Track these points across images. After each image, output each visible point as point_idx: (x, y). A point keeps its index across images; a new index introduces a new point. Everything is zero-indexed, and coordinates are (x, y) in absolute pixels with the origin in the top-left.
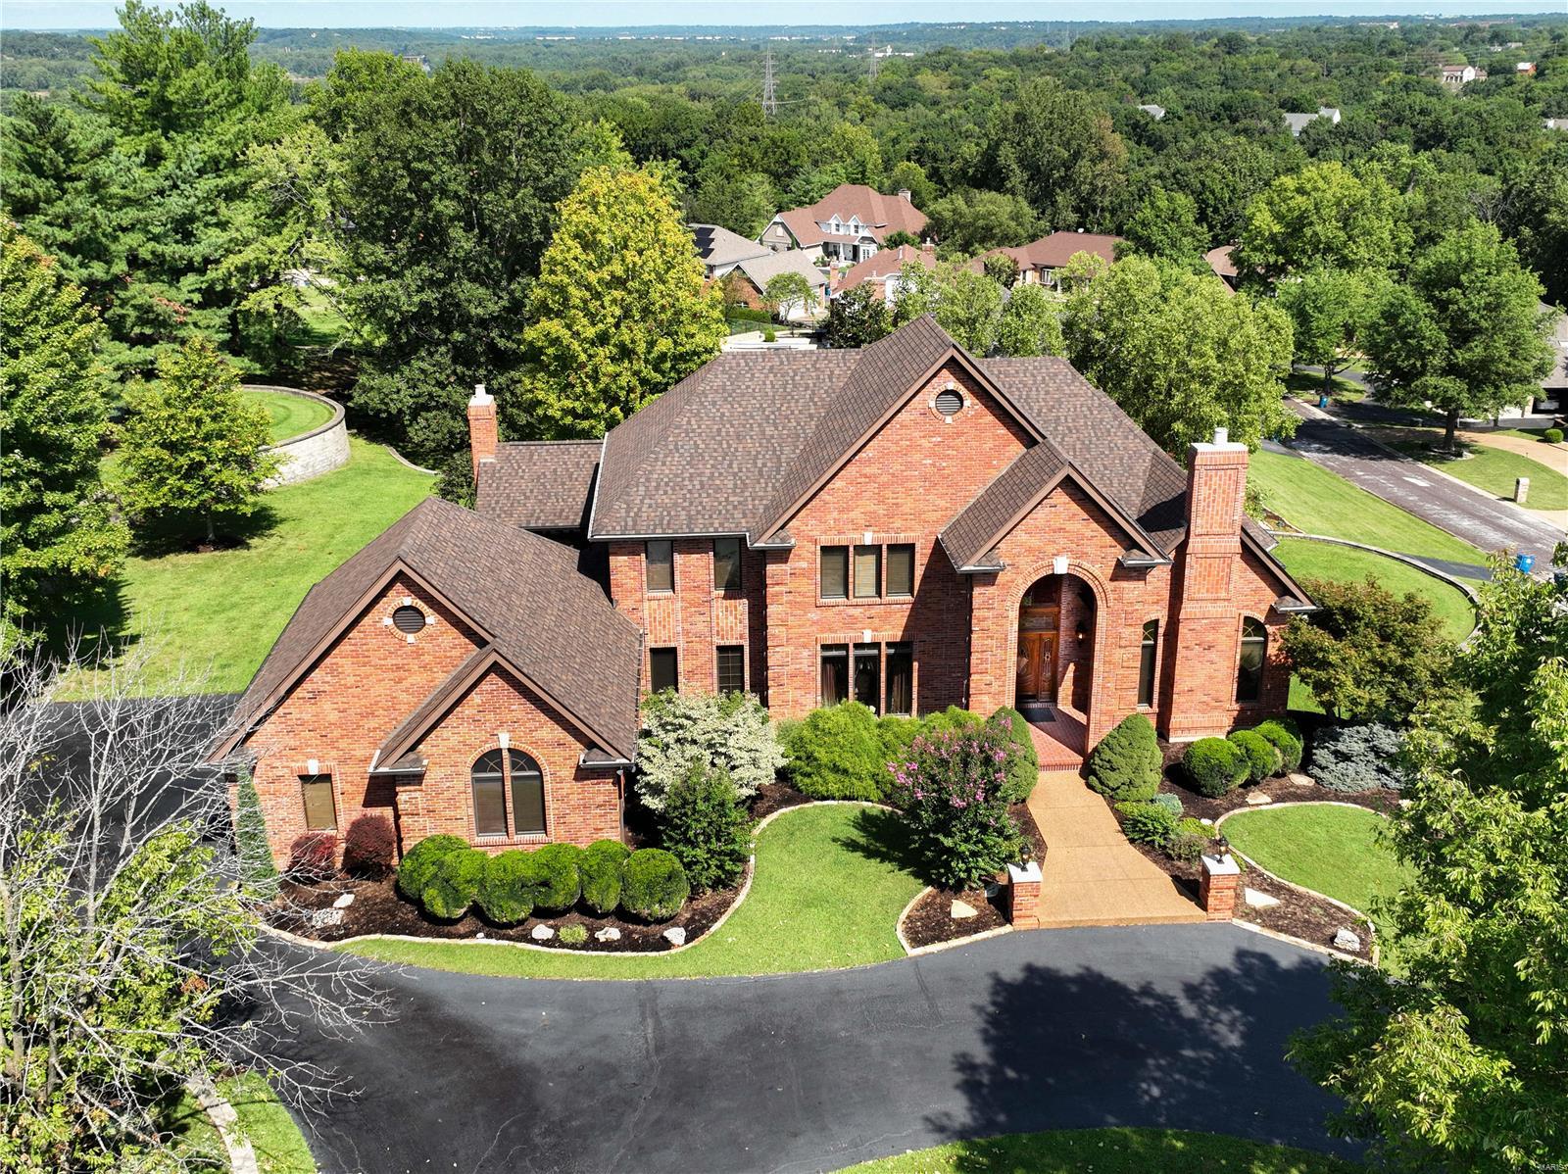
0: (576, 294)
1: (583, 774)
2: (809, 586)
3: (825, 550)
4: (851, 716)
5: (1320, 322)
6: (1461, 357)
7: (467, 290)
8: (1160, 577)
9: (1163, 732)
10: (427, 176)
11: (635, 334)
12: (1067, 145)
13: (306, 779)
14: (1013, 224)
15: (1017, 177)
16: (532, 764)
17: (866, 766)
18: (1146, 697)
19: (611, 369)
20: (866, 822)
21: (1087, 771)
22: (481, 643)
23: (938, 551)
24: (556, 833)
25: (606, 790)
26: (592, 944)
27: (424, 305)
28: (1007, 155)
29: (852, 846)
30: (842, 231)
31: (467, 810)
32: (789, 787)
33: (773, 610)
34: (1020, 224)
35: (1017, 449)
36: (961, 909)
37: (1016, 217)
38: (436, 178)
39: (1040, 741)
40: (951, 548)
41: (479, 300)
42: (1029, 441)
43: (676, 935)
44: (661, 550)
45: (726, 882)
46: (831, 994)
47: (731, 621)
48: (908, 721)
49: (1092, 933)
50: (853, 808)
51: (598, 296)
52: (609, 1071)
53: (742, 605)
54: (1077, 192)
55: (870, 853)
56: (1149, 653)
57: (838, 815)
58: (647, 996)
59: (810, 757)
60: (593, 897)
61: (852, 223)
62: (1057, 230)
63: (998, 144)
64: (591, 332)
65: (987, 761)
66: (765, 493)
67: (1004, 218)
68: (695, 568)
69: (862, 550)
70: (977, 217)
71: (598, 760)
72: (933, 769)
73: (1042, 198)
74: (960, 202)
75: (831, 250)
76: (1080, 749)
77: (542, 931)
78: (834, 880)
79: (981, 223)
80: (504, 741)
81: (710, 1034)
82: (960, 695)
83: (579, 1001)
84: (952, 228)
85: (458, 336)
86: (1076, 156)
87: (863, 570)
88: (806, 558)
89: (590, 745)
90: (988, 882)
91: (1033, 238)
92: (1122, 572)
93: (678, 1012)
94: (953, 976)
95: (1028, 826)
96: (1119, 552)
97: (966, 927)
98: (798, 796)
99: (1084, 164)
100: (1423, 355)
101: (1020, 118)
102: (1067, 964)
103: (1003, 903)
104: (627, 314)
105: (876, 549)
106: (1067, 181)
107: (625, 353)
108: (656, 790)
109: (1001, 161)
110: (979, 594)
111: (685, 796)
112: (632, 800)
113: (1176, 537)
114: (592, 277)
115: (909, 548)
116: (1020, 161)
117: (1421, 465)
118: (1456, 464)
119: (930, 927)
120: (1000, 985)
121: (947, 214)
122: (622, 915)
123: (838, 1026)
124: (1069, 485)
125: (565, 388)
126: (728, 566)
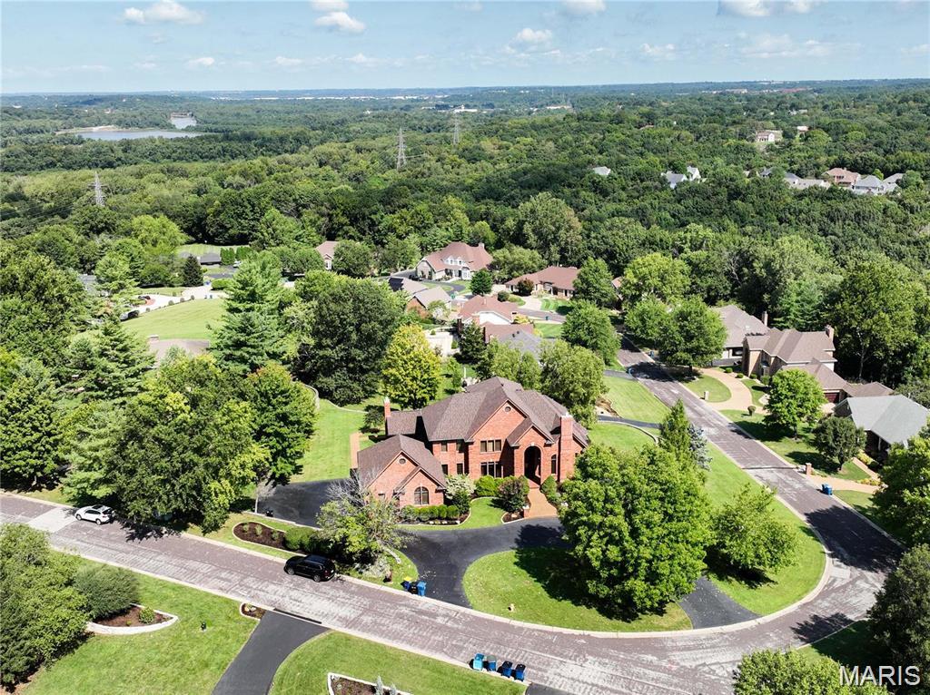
0: (400, 362)
1: (437, 491)
2: (478, 450)
3: (482, 442)
4: (487, 478)
5: (649, 323)
6: (689, 345)
7: (355, 352)
8: (555, 446)
9: (559, 480)
10: (345, 320)
11: (417, 373)
12: (554, 224)
13: (380, 495)
14: (531, 262)
15: (532, 239)
16: (426, 490)
17: (492, 489)
18: (553, 471)
19: (411, 383)
20: (493, 501)
21: (541, 489)
22: (416, 465)
23: (506, 442)
24: (431, 504)
25: (441, 494)
26: (442, 524)
27: (342, 357)
28: (527, 228)
29: (491, 505)
30: (453, 264)
31: (413, 500)
32: (476, 495)
33: (470, 456)
34: (534, 262)
35: (523, 418)
36: (514, 516)
37: (532, 259)
38: (348, 320)
39: (529, 481)
40: (509, 441)
41: (359, 355)
42: (525, 417)
43: (458, 522)
44: (444, 443)
45: (466, 512)
46: (490, 530)
47: (460, 458)
48: (502, 479)
49: (540, 519)
50: (491, 498)
51: (406, 363)
52: (451, 543)
53: (463, 454)
54: (559, 245)
55: (495, 507)
56: (553, 462)
57: (488, 500)
58: (455, 532)
59: (480, 488)
60: (441, 515)
61: (458, 260)
62: (550, 264)
63: (523, 222)
64: (404, 373)
65: (518, 486)
66: (467, 428)
67: (527, 260)
68: (452, 446)
69: (489, 441)
70: (515, 260)
71: (440, 488)
72: (507, 488)
73: (544, 247)
74: (507, 253)
75: (449, 272)
76: (539, 483)
77: (431, 522)
78: (487, 512)
79: (516, 262)
80: (421, 485)
81: (468, 537)
82: (513, 473)
83: (442, 534)
84: (504, 265)
85: (351, 365)
86: (558, 229)
87: (490, 446)
88: (477, 444)
89: (438, 485)
90: (518, 510)
91: (541, 268)
92: (546, 445)
93: (461, 534)
94: (512, 527)
95: (527, 500)
96: (545, 441)
97: (515, 519)
98: (478, 496)
99: (562, 232)
100: (676, 345)
101: (533, 212)
102: (534, 525)
103: (522, 515)
104: (414, 368)
105: (493, 441)
106: (555, 239)
107: (414, 379)
108: (450, 495)
109: (525, 231)
110: (515, 451)
111: (458, 495)
112: (445, 497)
113: (558, 436)
114: (405, 357)
115: (500, 441)
116: (533, 231)
117: (680, 384)
118: (692, 383)
119: (508, 519)
120: (522, 527)
121: (501, 259)
122: (447, 519)
123: (492, 535)
124: (533, 427)
125: (396, 389)
126: (459, 445)
